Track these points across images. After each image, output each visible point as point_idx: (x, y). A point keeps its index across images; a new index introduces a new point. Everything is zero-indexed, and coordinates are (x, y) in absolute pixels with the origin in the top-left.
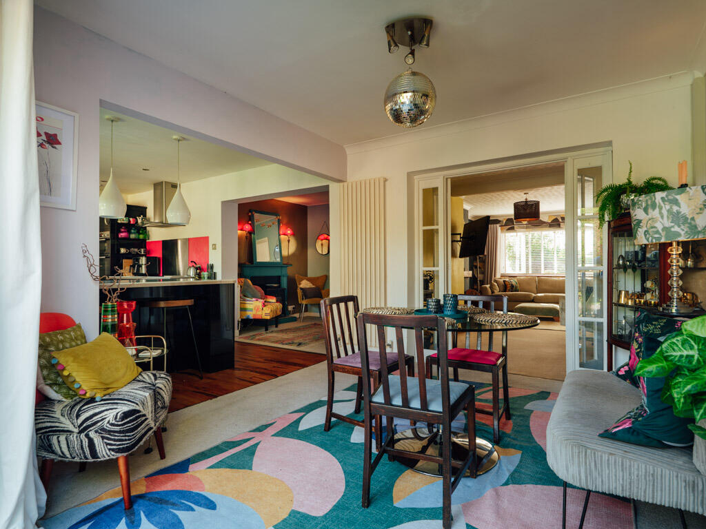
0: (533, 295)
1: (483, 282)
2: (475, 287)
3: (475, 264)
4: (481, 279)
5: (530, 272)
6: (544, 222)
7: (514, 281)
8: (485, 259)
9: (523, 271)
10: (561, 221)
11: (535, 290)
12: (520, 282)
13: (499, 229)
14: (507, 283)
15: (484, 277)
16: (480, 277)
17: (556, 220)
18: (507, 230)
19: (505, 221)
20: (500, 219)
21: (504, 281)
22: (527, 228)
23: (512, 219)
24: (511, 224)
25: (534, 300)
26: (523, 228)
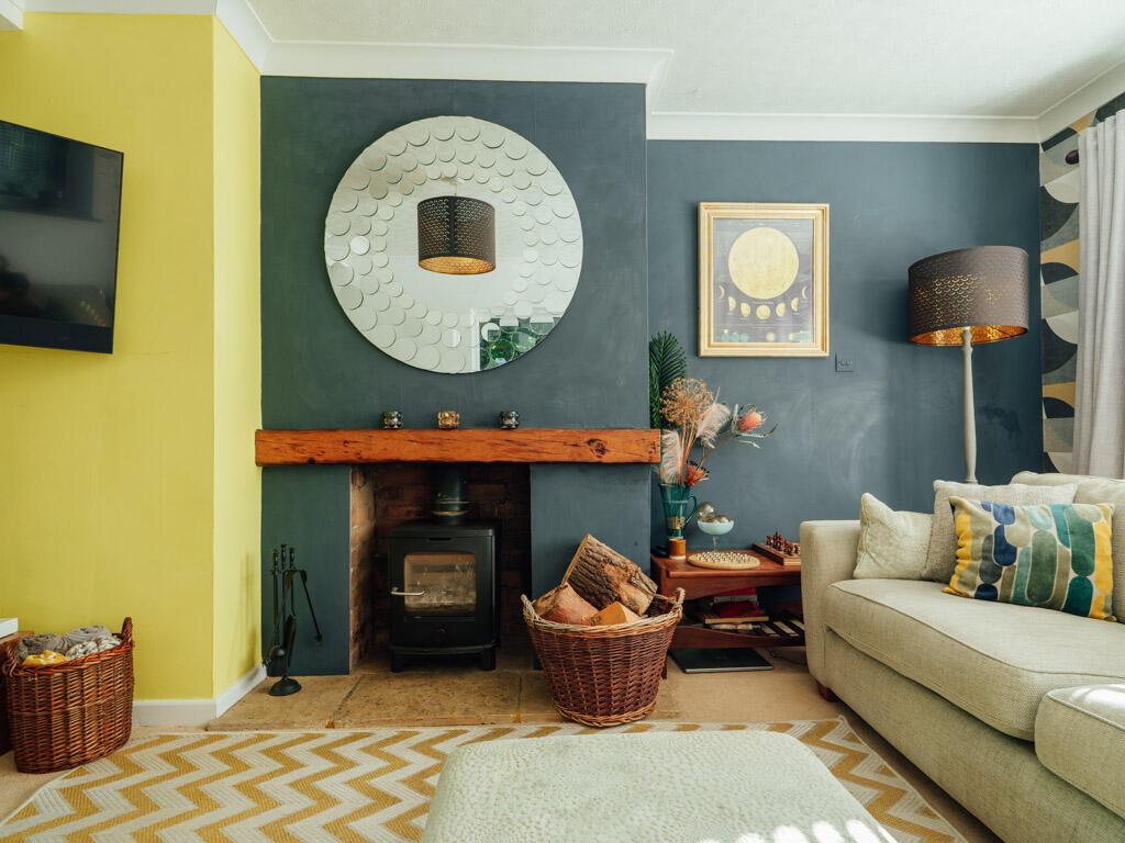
21: (954, 507)
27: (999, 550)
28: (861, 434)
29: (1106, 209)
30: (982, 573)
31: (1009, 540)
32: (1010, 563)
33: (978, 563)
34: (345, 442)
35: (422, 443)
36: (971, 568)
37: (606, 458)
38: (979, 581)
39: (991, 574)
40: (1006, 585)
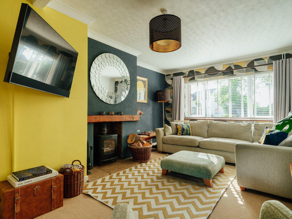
0: (199, 140)
5: (208, 116)
6: (219, 71)
7: (186, 125)
9: (203, 115)
10: (234, 68)
11: (206, 134)
12: (192, 125)
13: (183, 79)
17: (229, 68)
18: (189, 80)
19: (187, 73)
20: (184, 72)
21: (176, 125)
22: (205, 77)
23: (193, 71)
24: (192, 75)
25: (200, 146)
26: (202, 78)
27: (183, 129)
28: (150, 115)
29: (177, 88)
30: (182, 132)
31: (184, 128)
32: (184, 131)
33: (181, 131)
34: (96, 118)
35: (108, 118)
36: (180, 132)
37: (134, 120)
38: (181, 133)
39: (183, 132)
40: (184, 133)
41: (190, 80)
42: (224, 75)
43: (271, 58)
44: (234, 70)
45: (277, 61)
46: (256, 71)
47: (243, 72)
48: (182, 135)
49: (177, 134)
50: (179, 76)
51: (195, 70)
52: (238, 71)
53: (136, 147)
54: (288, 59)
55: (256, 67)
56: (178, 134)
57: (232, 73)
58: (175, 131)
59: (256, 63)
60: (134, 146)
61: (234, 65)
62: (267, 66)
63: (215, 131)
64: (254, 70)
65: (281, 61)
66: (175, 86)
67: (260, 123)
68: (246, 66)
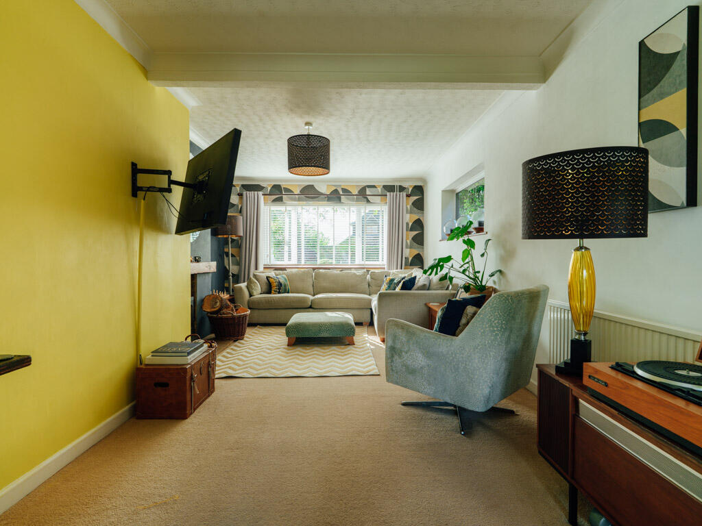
0: (311, 298)
1: (237, 279)
2: (226, 285)
3: (226, 250)
4: (236, 273)
5: (303, 262)
6: (322, 194)
7: (282, 277)
8: (242, 241)
9: (294, 261)
10: (341, 193)
11: (311, 289)
12: (290, 277)
13: (262, 198)
14: (271, 280)
15: (240, 270)
16: (233, 269)
17: (336, 191)
18: (273, 201)
19: (269, 188)
20: (262, 184)
21: (267, 278)
22: (299, 200)
23: (279, 186)
24: (279, 193)
25: (313, 306)
26: (295, 200)
27: (280, 284)
30: (278, 289)
31: (281, 282)
32: (282, 287)
33: (277, 287)
36: (276, 289)
40: (281, 290)
41: (275, 200)
42: (328, 200)
43: (385, 187)
44: (342, 197)
45: (392, 193)
46: (368, 201)
47: (353, 200)
48: (279, 293)
49: (269, 292)
50: (256, 192)
51: (284, 185)
52: (348, 199)
53: (230, 315)
54: (401, 193)
55: (368, 197)
56: (273, 291)
57: (340, 199)
58: (265, 287)
59: (368, 192)
60: (224, 314)
61: (342, 189)
62: (379, 197)
63: (325, 284)
64: (365, 199)
65: (395, 193)
66: (249, 209)
67: (376, 271)
68: (357, 193)
